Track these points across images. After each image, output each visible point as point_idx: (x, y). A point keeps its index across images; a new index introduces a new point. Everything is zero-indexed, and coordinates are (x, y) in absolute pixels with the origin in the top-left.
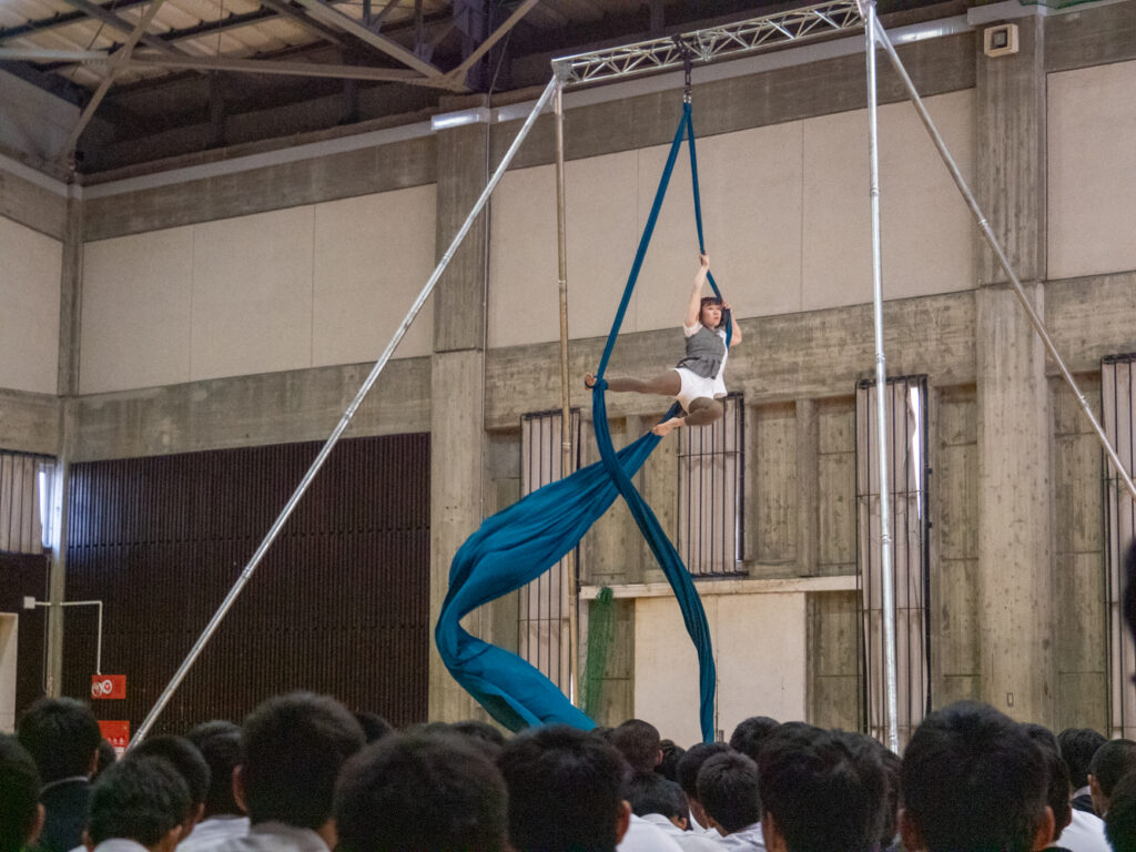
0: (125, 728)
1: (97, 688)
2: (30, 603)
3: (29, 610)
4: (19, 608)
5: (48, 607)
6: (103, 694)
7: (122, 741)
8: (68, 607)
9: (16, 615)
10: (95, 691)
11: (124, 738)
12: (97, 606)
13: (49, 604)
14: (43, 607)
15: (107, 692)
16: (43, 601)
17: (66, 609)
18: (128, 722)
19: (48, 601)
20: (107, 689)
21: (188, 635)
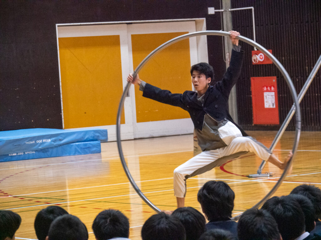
0: (274, 81)
1: (255, 58)
2: (211, 11)
3: (211, 15)
4: (206, 15)
5: (222, 12)
6: (259, 61)
7: (273, 88)
8: (233, 11)
9: (204, 19)
10: (254, 60)
11: (274, 87)
12: (251, 10)
13: (222, 10)
14: (219, 12)
15: (262, 60)
16: (219, 9)
17: (232, 12)
18: (275, 77)
19: (222, 9)
20: (262, 59)
21: (307, 24)
